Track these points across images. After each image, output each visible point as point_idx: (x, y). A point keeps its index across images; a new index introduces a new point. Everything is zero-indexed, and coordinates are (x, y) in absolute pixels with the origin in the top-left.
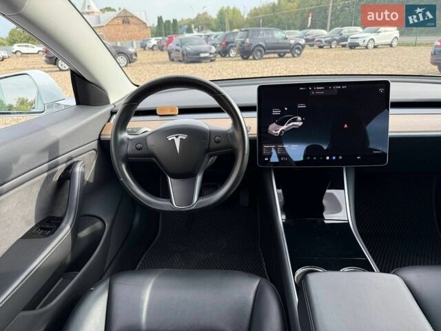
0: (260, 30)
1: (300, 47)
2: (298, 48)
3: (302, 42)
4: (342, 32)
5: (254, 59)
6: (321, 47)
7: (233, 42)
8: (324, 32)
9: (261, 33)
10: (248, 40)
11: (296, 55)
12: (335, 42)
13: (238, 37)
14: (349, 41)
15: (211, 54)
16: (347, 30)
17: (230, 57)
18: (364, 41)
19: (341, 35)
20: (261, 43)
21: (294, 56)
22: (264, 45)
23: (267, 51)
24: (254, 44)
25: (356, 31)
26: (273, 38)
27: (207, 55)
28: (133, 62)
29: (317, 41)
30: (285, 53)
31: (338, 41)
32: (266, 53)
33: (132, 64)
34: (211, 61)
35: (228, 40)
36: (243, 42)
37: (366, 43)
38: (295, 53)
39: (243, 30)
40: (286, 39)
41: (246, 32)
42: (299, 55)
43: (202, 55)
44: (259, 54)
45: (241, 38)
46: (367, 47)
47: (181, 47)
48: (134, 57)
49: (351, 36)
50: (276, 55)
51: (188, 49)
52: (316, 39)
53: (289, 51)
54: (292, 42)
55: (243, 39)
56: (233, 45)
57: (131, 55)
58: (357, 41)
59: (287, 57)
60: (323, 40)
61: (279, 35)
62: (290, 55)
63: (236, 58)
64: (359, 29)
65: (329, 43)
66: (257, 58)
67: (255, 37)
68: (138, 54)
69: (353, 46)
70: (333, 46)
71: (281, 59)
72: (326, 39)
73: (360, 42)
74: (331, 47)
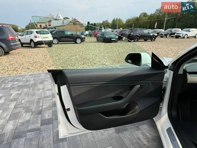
0: (137, 29)
1: (155, 37)
2: (154, 38)
3: (156, 35)
4: (172, 31)
5: (134, 41)
6: (162, 37)
7: (125, 34)
8: (163, 30)
9: (138, 30)
10: (132, 34)
11: (153, 40)
12: (169, 35)
13: (127, 32)
14: (176, 34)
15: (116, 39)
16: (174, 30)
17: (122, 40)
18: (183, 35)
19: (171, 32)
20: (138, 35)
21: (152, 41)
22: (139, 36)
23: (140, 38)
24: (135, 35)
25: (178, 30)
26: (143, 32)
27: (114, 39)
28: (83, 41)
29: (160, 34)
30: (147, 39)
31: (170, 35)
32: (140, 39)
33: (83, 42)
34: (116, 42)
35: (122, 33)
36: (130, 34)
37: (184, 36)
38: (153, 39)
39: (130, 29)
40: (149, 33)
41: (131, 30)
42: (154, 40)
43: (112, 39)
44: (137, 39)
45: (129, 32)
46: (184, 38)
47: (103, 36)
48: (84, 39)
49: (177, 33)
50: (143, 40)
51: (107, 37)
52: (160, 33)
53: (150, 38)
54: (151, 35)
55: (130, 33)
56: (125, 35)
57: (83, 38)
58: (179, 35)
59: (148, 41)
60: (163, 34)
61: (146, 31)
62: (150, 40)
63: (125, 41)
64: (180, 30)
65: (166, 35)
66: (136, 41)
67: (135, 32)
68: (85, 38)
69: (177, 37)
70: (168, 37)
71: (145, 42)
72: (165, 34)
73: (181, 35)
74: (167, 37)
